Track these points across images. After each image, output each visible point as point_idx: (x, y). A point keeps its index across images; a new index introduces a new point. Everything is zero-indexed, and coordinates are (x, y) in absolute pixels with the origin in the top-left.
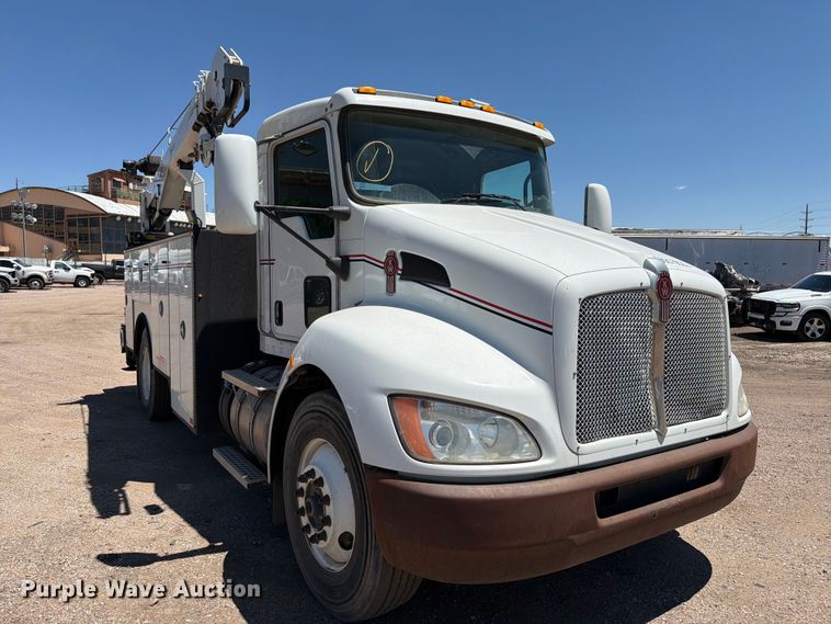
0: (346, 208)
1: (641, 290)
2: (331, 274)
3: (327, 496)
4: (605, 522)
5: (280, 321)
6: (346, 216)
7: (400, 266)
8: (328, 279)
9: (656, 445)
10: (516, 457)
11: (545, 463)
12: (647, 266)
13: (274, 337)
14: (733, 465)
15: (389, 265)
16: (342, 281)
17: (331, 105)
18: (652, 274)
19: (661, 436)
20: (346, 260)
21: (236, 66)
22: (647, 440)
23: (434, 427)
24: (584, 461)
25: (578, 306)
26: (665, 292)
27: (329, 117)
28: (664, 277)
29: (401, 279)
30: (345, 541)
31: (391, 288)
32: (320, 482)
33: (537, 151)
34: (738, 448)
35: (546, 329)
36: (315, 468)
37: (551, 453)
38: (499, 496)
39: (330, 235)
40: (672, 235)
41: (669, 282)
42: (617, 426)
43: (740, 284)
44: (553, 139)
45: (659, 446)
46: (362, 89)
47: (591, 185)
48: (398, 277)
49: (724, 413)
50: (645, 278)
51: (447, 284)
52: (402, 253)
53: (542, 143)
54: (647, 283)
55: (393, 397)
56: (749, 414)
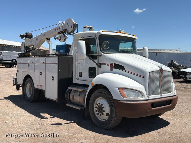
0: (101, 54)
1: (158, 71)
2: (97, 67)
3: (104, 107)
4: (153, 109)
5: (81, 76)
6: (101, 56)
7: (114, 66)
8: (95, 68)
9: (160, 97)
10: (139, 97)
11: (144, 98)
12: (159, 67)
13: (79, 80)
14: (173, 102)
15: (111, 65)
16: (99, 68)
17: (97, 34)
18: (160, 68)
19: (161, 96)
20: (101, 64)
21: (75, 24)
22: (159, 96)
23: (126, 93)
24: (149, 98)
25: (149, 74)
26: (162, 71)
27: (96, 36)
28: (162, 68)
29: (114, 68)
30: (107, 115)
31: (112, 70)
32: (102, 105)
33: (134, 41)
34: (174, 99)
35: (143, 77)
36: (100, 102)
37: (145, 97)
38: (137, 103)
39: (96, 59)
40: (158, 52)
41: (162, 70)
42: (154, 93)
43: (178, 66)
44: (137, 38)
46: (104, 31)
47: (144, 47)
48: (113, 68)
49: (172, 93)
50: (158, 69)
51: (124, 69)
52: (114, 64)
53: (135, 39)
54: (159, 70)
55: (119, 88)
56: (176, 93)
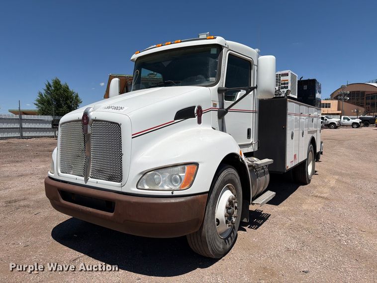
4: (63, 201)
19: (86, 180)
26: (85, 121)
28: (85, 115)
45: (85, 184)
